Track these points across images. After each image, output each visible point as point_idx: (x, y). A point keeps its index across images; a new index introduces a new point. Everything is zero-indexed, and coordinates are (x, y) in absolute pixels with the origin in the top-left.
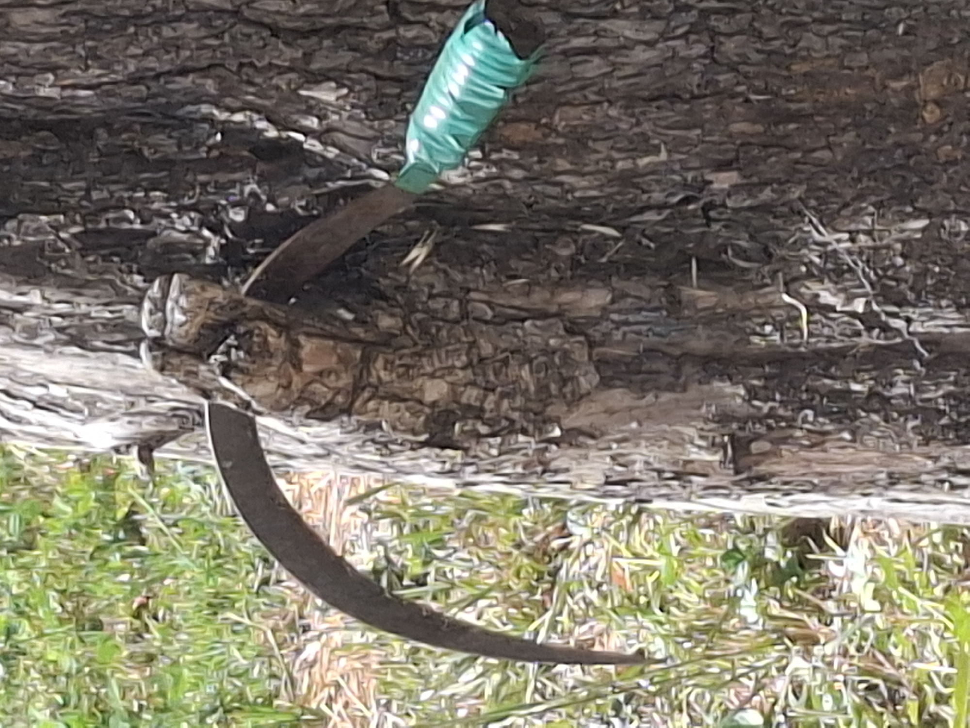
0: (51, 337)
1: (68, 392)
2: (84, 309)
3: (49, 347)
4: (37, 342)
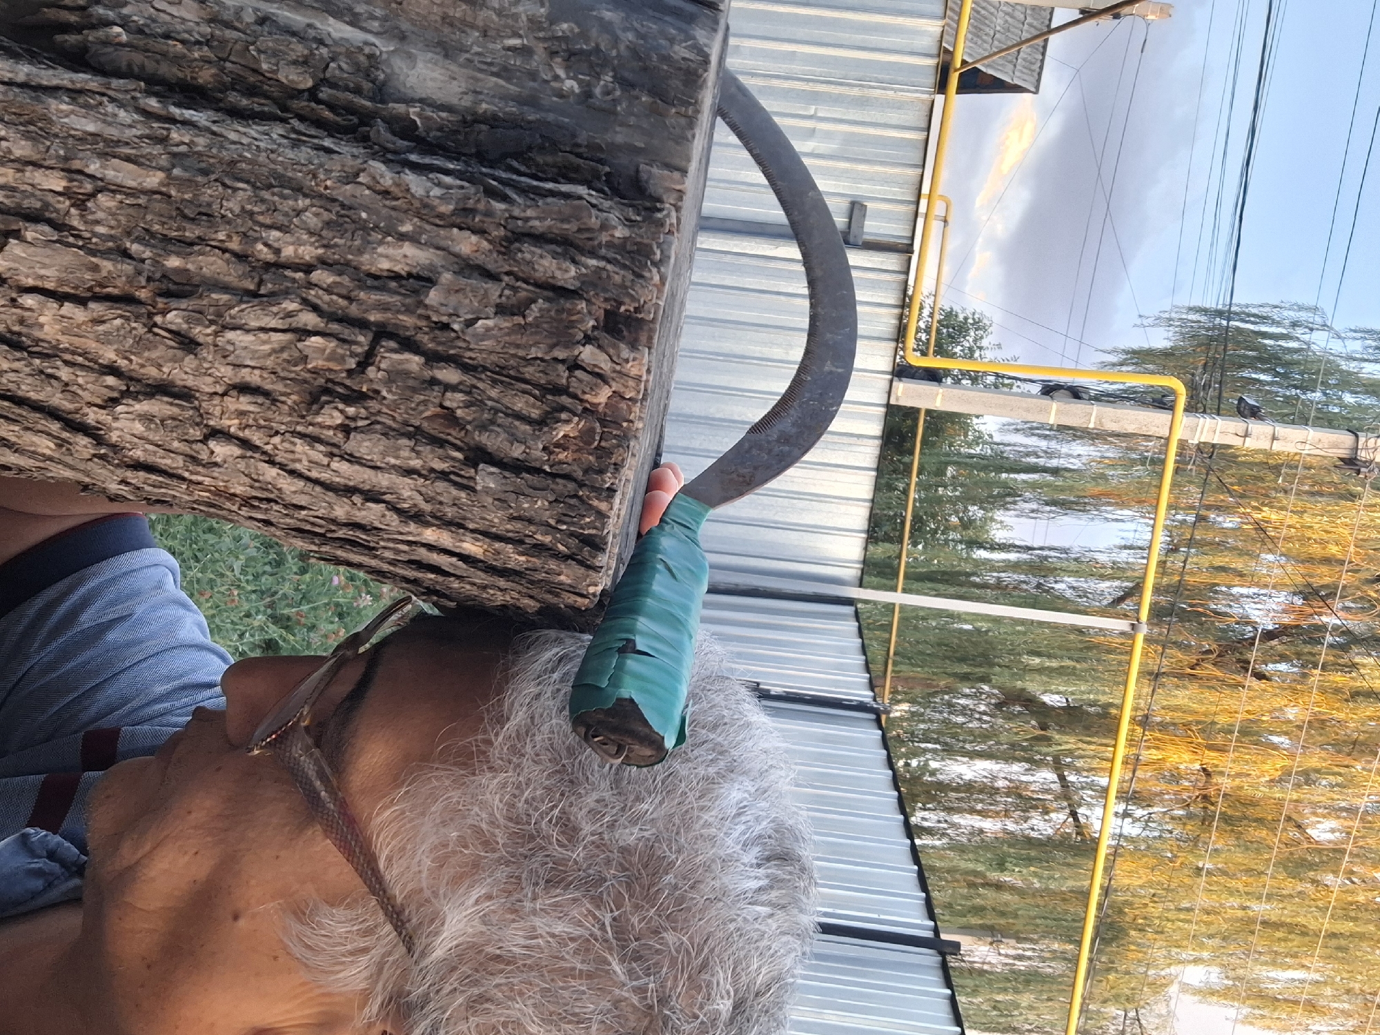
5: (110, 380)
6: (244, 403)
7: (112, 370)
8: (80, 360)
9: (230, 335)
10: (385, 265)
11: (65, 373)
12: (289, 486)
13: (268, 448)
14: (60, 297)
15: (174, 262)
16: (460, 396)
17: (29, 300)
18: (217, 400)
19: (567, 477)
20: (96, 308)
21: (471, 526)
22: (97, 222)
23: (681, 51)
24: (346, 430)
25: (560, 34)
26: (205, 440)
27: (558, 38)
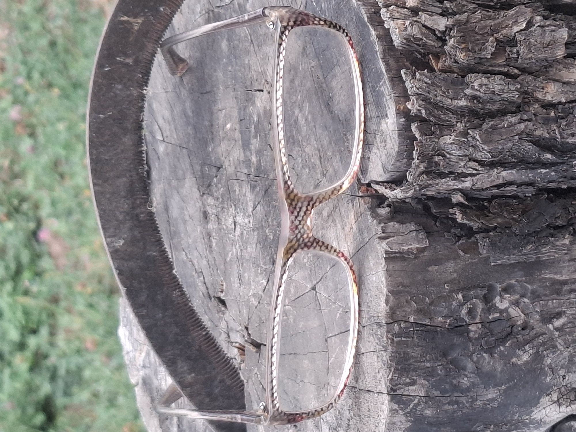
25: (527, 348)
27: (527, 342)
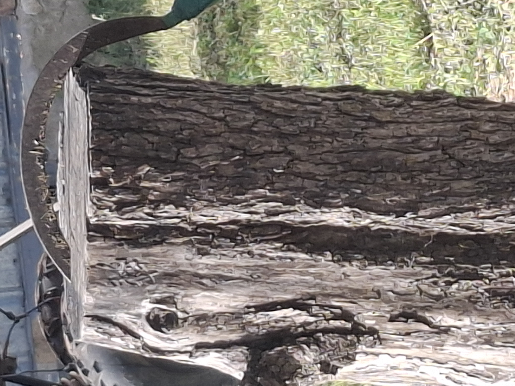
0: (475, 341)
1: (485, 368)
2: (491, 326)
3: (475, 346)
4: (469, 343)
5: (255, 129)
6: (214, 131)
7: (256, 133)
8: (267, 134)
9: (221, 151)
10: (178, 183)
11: (270, 129)
12: (197, 107)
13: (206, 118)
14: (272, 152)
15: (240, 170)
16: (147, 148)
17: (281, 149)
18: (223, 130)
19: (108, 130)
20: (261, 151)
21: (136, 106)
22: (264, 176)
23: (97, 289)
24: (182, 130)
26: (226, 116)
